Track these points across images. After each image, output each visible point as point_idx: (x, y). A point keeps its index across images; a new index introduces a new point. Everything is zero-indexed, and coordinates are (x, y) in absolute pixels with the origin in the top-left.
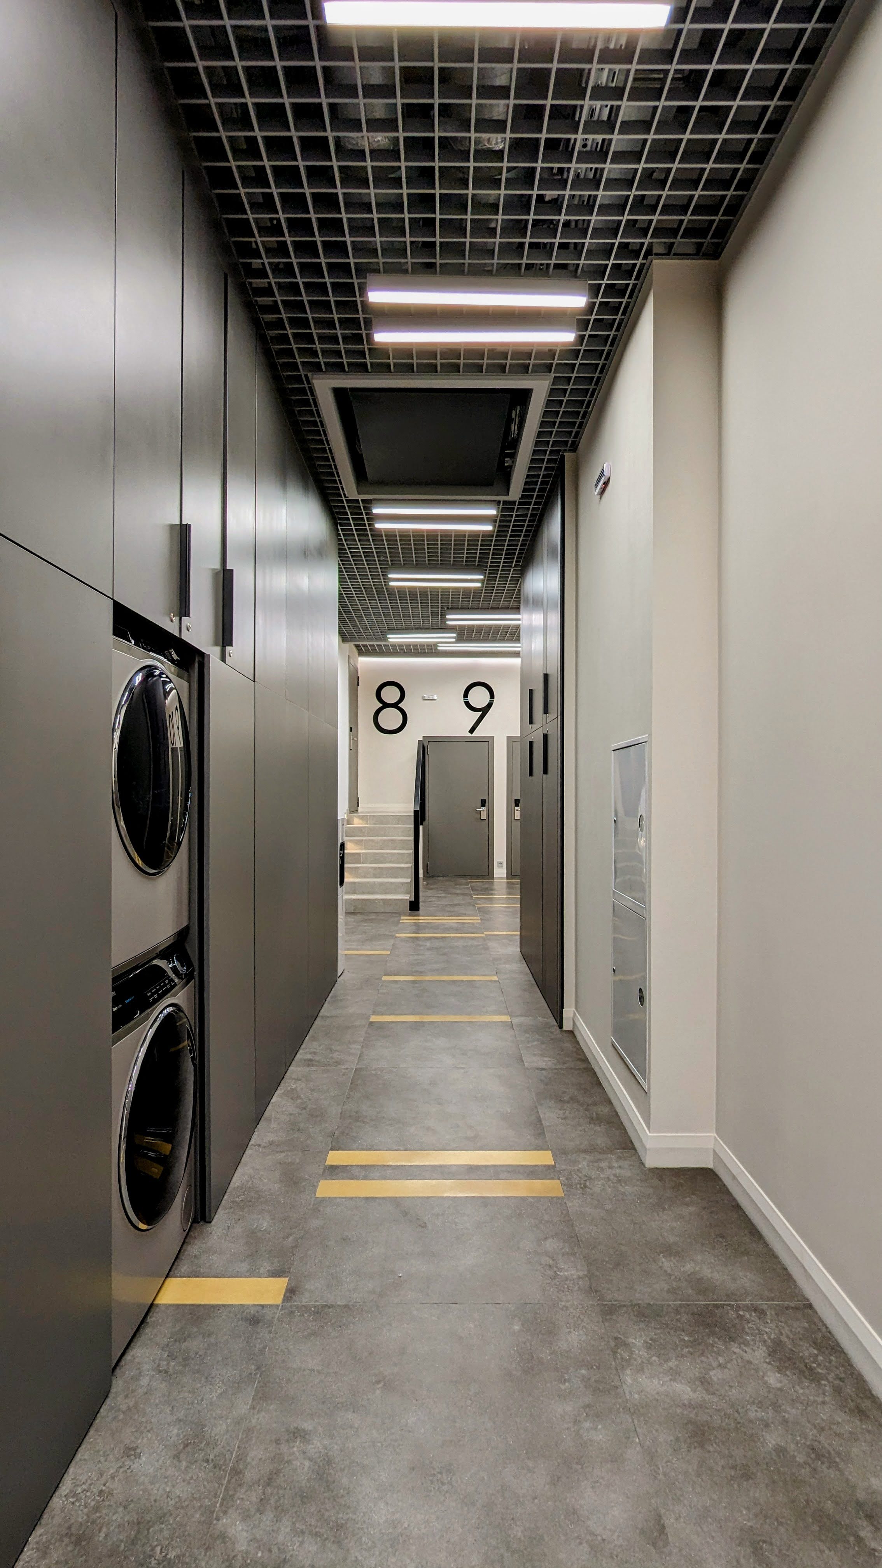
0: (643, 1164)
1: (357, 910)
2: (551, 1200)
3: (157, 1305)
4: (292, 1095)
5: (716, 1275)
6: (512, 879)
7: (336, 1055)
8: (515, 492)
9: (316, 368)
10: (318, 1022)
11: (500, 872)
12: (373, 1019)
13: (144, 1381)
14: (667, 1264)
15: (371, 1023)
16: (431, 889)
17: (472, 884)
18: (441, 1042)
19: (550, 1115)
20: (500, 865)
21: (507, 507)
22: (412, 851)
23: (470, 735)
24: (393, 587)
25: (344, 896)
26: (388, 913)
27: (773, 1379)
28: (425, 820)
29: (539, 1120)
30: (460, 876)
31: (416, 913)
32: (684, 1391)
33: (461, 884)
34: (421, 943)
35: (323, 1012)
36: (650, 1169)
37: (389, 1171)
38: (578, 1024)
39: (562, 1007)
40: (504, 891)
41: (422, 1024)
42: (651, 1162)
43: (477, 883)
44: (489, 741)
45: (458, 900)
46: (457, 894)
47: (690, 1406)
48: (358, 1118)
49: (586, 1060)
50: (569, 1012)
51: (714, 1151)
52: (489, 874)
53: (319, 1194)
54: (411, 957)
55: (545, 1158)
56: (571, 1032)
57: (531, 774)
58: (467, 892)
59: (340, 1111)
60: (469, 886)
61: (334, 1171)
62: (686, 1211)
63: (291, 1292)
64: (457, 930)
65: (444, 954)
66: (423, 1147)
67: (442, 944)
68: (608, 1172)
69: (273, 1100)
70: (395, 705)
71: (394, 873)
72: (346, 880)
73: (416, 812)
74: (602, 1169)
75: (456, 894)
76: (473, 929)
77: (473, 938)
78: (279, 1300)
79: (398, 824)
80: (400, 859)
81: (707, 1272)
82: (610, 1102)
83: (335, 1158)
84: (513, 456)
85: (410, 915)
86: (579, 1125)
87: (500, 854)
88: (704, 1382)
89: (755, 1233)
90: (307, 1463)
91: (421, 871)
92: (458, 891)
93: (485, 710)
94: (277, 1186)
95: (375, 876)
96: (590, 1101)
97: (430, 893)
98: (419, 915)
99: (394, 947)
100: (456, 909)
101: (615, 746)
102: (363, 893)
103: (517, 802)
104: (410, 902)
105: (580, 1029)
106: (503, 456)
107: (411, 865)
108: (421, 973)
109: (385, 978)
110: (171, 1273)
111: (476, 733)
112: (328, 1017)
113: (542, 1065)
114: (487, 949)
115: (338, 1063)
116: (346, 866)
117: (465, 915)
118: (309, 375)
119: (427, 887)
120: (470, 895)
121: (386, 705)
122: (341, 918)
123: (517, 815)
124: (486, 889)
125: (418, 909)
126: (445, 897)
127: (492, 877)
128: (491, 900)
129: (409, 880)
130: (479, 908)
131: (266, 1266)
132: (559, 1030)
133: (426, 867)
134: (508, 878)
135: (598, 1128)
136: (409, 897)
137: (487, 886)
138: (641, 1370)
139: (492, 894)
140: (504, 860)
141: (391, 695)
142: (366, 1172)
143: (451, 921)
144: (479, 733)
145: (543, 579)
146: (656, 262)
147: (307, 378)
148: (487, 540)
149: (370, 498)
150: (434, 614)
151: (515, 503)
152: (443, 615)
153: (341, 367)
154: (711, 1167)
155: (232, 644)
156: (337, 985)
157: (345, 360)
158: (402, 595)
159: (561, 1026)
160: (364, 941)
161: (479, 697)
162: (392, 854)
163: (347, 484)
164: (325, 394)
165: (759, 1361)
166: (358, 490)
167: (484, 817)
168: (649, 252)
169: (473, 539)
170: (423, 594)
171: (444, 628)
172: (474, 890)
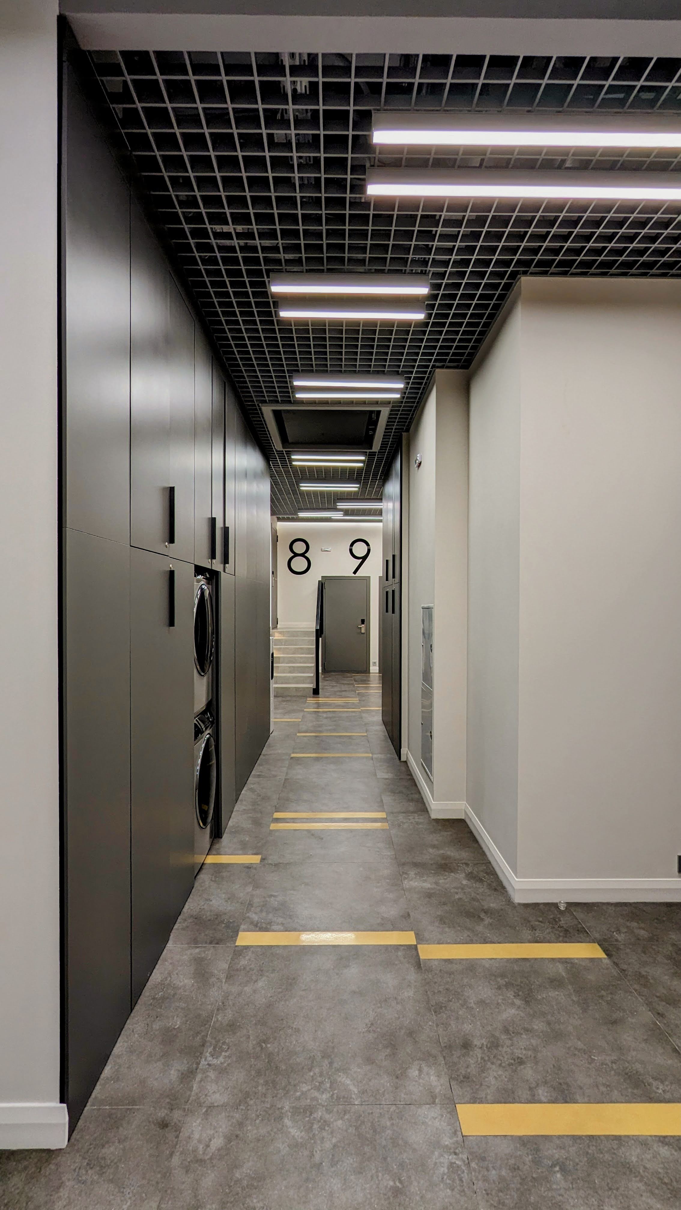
0: (430, 817)
1: (282, 694)
2: (383, 830)
3: (205, 864)
4: (252, 790)
5: (452, 854)
7: (273, 773)
8: (376, 446)
9: (264, 402)
10: (261, 757)
11: (374, 669)
12: (293, 755)
13: (207, 883)
14: (431, 850)
15: (292, 758)
16: (327, 680)
17: (355, 677)
18: (332, 767)
19: (387, 799)
20: (374, 664)
21: (371, 455)
22: (314, 655)
23: (354, 575)
24: (303, 491)
25: (274, 685)
26: (297, 696)
27: (465, 882)
28: (323, 633)
29: (382, 801)
30: (348, 672)
31: (317, 696)
32: (427, 885)
33: (348, 677)
34: (320, 714)
35: (263, 752)
36: (433, 819)
37: (305, 820)
38: (409, 758)
39: (400, 748)
40: (376, 681)
41: (322, 758)
42: (434, 816)
43: (358, 676)
44: (367, 579)
45: (344, 688)
47: (429, 889)
48: (288, 800)
49: (411, 775)
50: (404, 750)
51: (465, 811)
52: (366, 670)
53: (271, 828)
54: (314, 723)
55: (382, 815)
56: (406, 762)
57: (387, 610)
58: (352, 682)
59: (278, 797)
60: (353, 678)
61: (277, 820)
62: (445, 834)
63: (263, 860)
64: (343, 707)
65: (335, 721)
66: (321, 811)
67: (334, 715)
68: (412, 820)
69: (242, 792)
70: (303, 555)
71: (303, 670)
72: (274, 674)
73: (317, 630)
74: (410, 819)
75: (343, 684)
76: (354, 706)
77: (354, 712)
78: (258, 862)
79: (305, 637)
80: (305, 661)
81: (449, 853)
82: (420, 793)
83: (277, 815)
84: (374, 430)
85: (313, 698)
86: (401, 802)
87: (374, 656)
88: (436, 883)
89: (476, 841)
90: (276, 903)
91: (320, 668)
92: (345, 682)
93: (364, 558)
94: (251, 826)
95: (290, 672)
96: (409, 793)
97: (326, 683)
98: (319, 698)
99: (303, 717)
100: (344, 693)
101: (423, 606)
102: (282, 683)
104: (313, 689)
105: (411, 762)
106: (368, 430)
107: (313, 665)
108: (320, 732)
109: (298, 734)
110: (209, 853)
111: (358, 574)
112: (267, 754)
113: (387, 777)
114: (361, 718)
115: (275, 776)
116: (274, 665)
117: (349, 697)
118: (260, 404)
119: (324, 679)
120: (352, 684)
121: (296, 554)
122: (272, 699)
124: (365, 680)
125: (318, 694)
126: (336, 686)
127: (369, 673)
128: (367, 688)
129: (312, 674)
130: (359, 694)
131: (251, 852)
132: (398, 761)
133: (323, 665)
134: (380, 673)
135: (411, 804)
136: (313, 686)
137: (365, 678)
138: (412, 880)
139: (368, 684)
140: (377, 661)
141: (299, 548)
142: (294, 820)
143: (340, 701)
144: (360, 573)
145: (392, 488)
146: (437, 370)
147: (259, 406)
148: (360, 470)
149: (290, 451)
150: (329, 502)
151: (376, 452)
152: (335, 503)
153: (277, 402)
154: (463, 818)
155: (228, 563)
156: (270, 738)
157: (279, 399)
158: (308, 493)
159: (400, 758)
160: (284, 714)
161: (360, 550)
162: (301, 658)
163: (277, 444)
164: (267, 411)
165: (461, 877)
166: (283, 448)
167: (363, 631)
168: (433, 366)
169: (352, 470)
170: (322, 493)
171: (335, 509)
172: (355, 681)
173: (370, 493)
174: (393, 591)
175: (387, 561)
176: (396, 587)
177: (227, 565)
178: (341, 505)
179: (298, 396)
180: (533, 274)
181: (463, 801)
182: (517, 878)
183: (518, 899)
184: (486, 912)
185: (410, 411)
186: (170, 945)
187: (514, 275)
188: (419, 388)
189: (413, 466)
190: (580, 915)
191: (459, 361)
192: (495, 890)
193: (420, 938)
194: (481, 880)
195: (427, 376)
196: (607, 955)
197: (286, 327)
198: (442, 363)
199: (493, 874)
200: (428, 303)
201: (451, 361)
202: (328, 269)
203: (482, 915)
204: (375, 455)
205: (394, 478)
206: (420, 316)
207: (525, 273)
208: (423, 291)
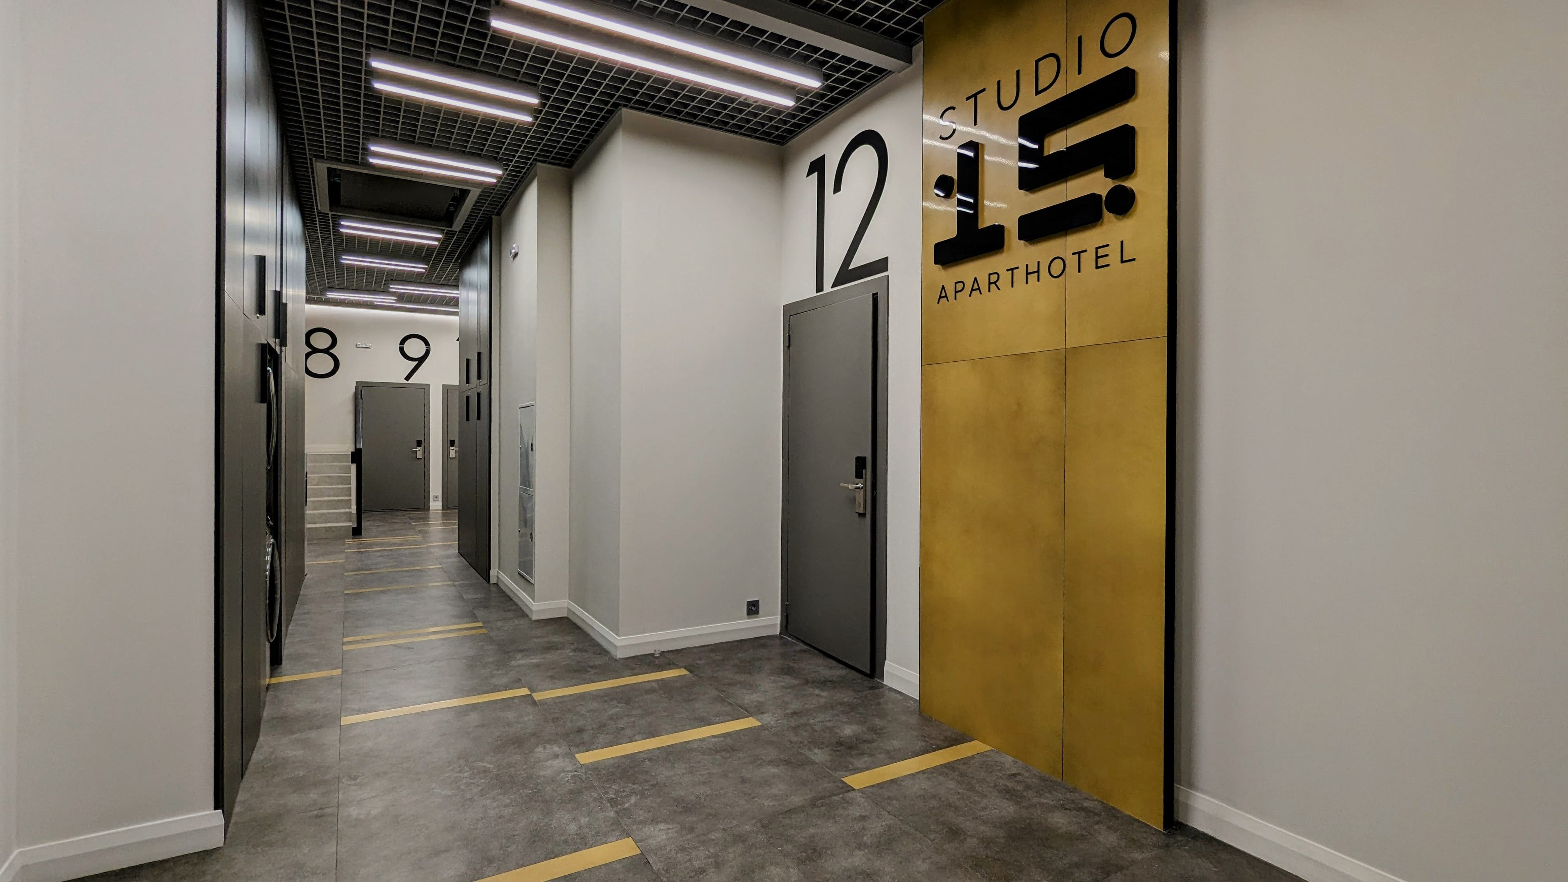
0: (531, 620)
2: (482, 635)
3: (271, 684)
5: (556, 639)
6: (447, 509)
8: (457, 226)
9: (321, 160)
11: (436, 505)
12: (346, 592)
13: (281, 696)
14: (535, 639)
15: (346, 594)
16: (373, 518)
17: (410, 516)
18: (405, 596)
19: (482, 612)
20: (436, 499)
21: (449, 235)
23: (406, 382)
24: (344, 265)
26: (332, 537)
27: (571, 654)
29: (474, 614)
30: (399, 509)
31: (359, 537)
33: (398, 516)
34: (370, 554)
35: (301, 593)
36: (534, 621)
37: (385, 638)
38: (501, 578)
39: (490, 569)
40: (440, 519)
41: (389, 590)
42: (535, 617)
43: (414, 514)
44: (425, 388)
45: (396, 526)
46: (397, 523)
47: (537, 663)
48: (357, 626)
50: (494, 574)
51: (567, 608)
52: (425, 507)
53: (345, 650)
54: (363, 562)
55: (476, 624)
56: (496, 584)
57: (468, 419)
58: (405, 520)
59: (342, 626)
60: (406, 517)
61: (350, 643)
62: (548, 630)
63: (344, 672)
64: (402, 545)
65: (394, 558)
67: (390, 553)
68: (511, 624)
70: (326, 351)
71: (340, 504)
74: (508, 623)
75: (394, 523)
76: (415, 543)
77: (419, 548)
78: (340, 674)
79: (333, 462)
80: (338, 492)
81: (553, 639)
83: (347, 639)
85: (353, 539)
86: (496, 612)
87: (436, 487)
93: (421, 360)
94: (316, 651)
97: (371, 521)
98: (361, 538)
99: (347, 558)
100: (397, 532)
101: (520, 405)
103: (452, 443)
104: (353, 528)
105: (503, 580)
109: (346, 573)
111: (412, 380)
112: (307, 595)
113: (476, 597)
114: (432, 553)
115: (329, 611)
117: (407, 535)
118: (314, 159)
119: (368, 517)
120: (409, 522)
121: (315, 350)
123: (453, 454)
124: (423, 518)
125: (360, 533)
126: (384, 525)
127: (428, 509)
128: (428, 525)
129: (352, 511)
130: (417, 531)
131: (327, 668)
132: (486, 584)
134: (443, 509)
135: (508, 613)
136: (351, 524)
137: (424, 516)
138: (518, 660)
139: (428, 521)
140: (439, 493)
141: (321, 341)
143: (394, 540)
144: (415, 380)
145: (477, 274)
146: (539, 164)
147: (311, 160)
148: (430, 249)
149: (340, 216)
150: (378, 282)
151: (456, 232)
152: (387, 283)
153: (340, 160)
154: (566, 615)
155: (286, 346)
156: (305, 580)
157: (343, 158)
158: (350, 268)
159: (489, 581)
160: (318, 556)
161: (415, 348)
162: (329, 489)
163: (323, 203)
164: (321, 169)
165: (568, 652)
166: (331, 210)
167: (419, 455)
168: (535, 160)
169: (420, 247)
170: (370, 270)
171: (386, 292)
172: (411, 519)
173: (439, 277)
174: (479, 395)
175: (468, 361)
176: (484, 391)
177: (283, 348)
178: (395, 288)
179: (373, 161)
180: (631, 108)
181: (566, 599)
182: (618, 636)
183: (620, 655)
184: (592, 667)
185: (505, 195)
186: (261, 738)
187: (616, 105)
188: (518, 176)
189: (507, 257)
190: (671, 656)
191: (563, 160)
192: (600, 654)
193: (532, 690)
194: (586, 651)
195: (527, 167)
196: (690, 672)
197: (377, 96)
198: (544, 158)
199: (597, 646)
200: (535, 112)
201: (553, 158)
202: (437, 60)
203: (589, 669)
204: (455, 234)
205: (479, 264)
206: (529, 119)
207: (625, 106)
208: (534, 101)
